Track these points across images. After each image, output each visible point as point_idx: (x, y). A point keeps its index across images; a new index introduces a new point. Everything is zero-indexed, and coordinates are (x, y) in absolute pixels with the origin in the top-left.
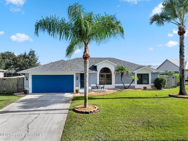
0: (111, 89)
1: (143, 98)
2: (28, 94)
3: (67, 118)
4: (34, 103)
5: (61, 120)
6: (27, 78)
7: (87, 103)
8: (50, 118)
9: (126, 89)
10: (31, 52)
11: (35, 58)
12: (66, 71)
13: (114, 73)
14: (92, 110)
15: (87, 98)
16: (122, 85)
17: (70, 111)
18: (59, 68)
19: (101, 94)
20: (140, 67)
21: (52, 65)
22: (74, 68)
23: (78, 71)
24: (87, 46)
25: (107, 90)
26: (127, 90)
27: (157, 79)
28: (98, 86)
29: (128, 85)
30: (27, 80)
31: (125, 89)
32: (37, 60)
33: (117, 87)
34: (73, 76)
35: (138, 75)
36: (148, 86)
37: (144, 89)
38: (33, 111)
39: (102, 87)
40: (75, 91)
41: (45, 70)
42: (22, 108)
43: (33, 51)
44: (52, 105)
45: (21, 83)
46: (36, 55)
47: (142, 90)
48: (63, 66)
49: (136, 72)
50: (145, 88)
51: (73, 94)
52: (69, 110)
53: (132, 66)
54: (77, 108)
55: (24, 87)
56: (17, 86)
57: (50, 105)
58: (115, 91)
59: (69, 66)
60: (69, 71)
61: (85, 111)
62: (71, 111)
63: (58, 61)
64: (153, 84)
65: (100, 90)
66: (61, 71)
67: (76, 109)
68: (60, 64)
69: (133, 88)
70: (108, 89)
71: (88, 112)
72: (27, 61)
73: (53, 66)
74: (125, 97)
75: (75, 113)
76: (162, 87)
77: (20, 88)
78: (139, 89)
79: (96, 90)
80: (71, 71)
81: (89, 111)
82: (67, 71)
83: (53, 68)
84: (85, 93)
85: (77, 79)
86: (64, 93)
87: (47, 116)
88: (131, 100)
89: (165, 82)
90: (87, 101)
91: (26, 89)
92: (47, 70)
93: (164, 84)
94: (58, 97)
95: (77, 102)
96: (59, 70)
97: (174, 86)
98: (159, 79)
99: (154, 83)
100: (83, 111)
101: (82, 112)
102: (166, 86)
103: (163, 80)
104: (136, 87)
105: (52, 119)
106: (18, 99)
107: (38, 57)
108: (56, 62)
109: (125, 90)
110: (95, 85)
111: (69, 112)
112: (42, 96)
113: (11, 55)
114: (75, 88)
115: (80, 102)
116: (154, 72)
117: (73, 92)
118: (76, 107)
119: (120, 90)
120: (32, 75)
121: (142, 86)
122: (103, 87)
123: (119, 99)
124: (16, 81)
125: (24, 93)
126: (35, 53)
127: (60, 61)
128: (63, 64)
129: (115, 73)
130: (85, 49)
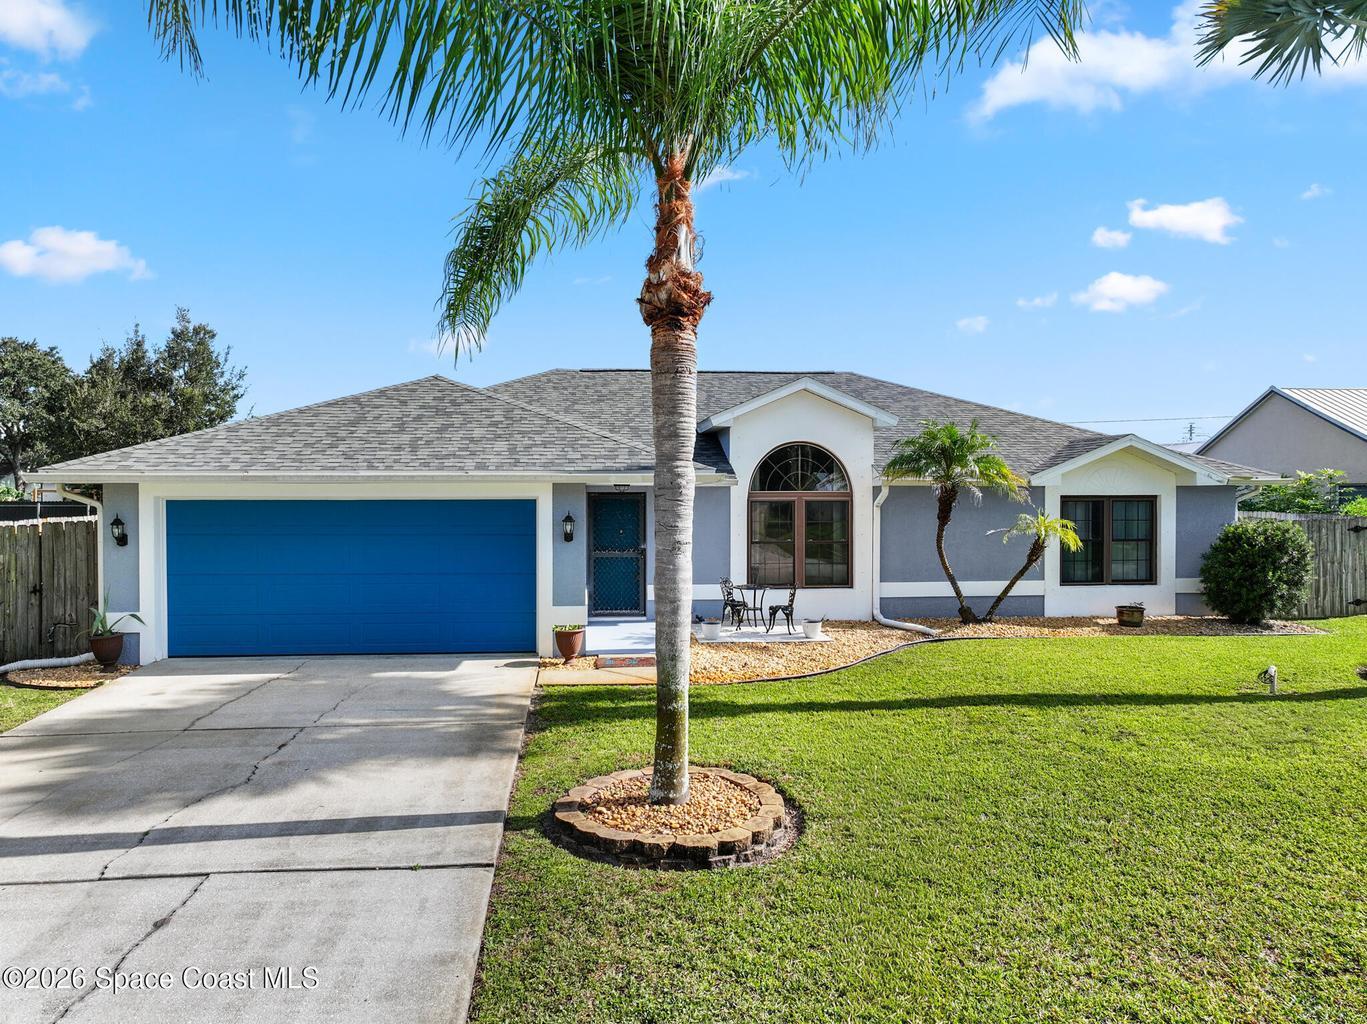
0: (851, 625)
1: (1159, 700)
2: (136, 667)
3: (493, 924)
4: (172, 759)
5: (429, 945)
6: (117, 522)
7: (686, 759)
8: (313, 924)
9: (978, 621)
10: (179, 336)
11: (221, 381)
12: (470, 463)
13: (876, 490)
14: (740, 832)
15: (684, 705)
16: (944, 589)
17: (517, 840)
18: (406, 438)
19: (774, 666)
20: (1081, 444)
21: (348, 414)
22: (538, 439)
23: (572, 461)
24: (681, 197)
25: (819, 634)
26: (984, 630)
27: (1234, 541)
28: (737, 596)
29: (994, 588)
30: (122, 540)
31: (965, 622)
32: (236, 397)
33: (894, 609)
34: (528, 507)
35: (1068, 503)
36: (1157, 601)
37: (1122, 623)
38: (143, 839)
39: (774, 610)
40: (545, 643)
41: (282, 456)
42: (35, 807)
43: (196, 331)
44: (337, 777)
45: (68, 570)
46: (221, 360)
47: (1108, 628)
48: (443, 429)
49: (1058, 482)
50: (1130, 619)
51: (533, 670)
52: (512, 824)
53: (1016, 436)
54: (583, 807)
55: (96, 604)
56: (34, 600)
57: (314, 779)
58: (891, 642)
59: (495, 424)
60: (498, 468)
61: (665, 839)
62: (531, 843)
63: (396, 389)
64: (1193, 585)
65: (761, 629)
66: (426, 465)
67: (583, 822)
68: (413, 409)
69: (1031, 612)
70: (827, 623)
71: (707, 850)
72: (156, 408)
73: (353, 423)
74: (995, 689)
75: (567, 864)
76: (1273, 606)
77: (58, 611)
78: (1077, 622)
79: (725, 632)
80: (517, 463)
81: (712, 841)
82: (481, 466)
83: (356, 445)
84: (666, 658)
85: (569, 537)
86: (452, 659)
87: (277, 893)
88: (1064, 716)
89: (1299, 563)
90: (685, 740)
91: (115, 620)
92: (299, 460)
93: (1296, 583)
94: (402, 690)
95: (577, 743)
96: (405, 456)
97: (1357, 602)
98: (1250, 542)
99: (1205, 573)
100: (646, 837)
101: (637, 854)
102: (1304, 595)
103: (1281, 547)
104: (1051, 610)
105: (328, 941)
106: (29, 716)
107: (241, 376)
108: (382, 393)
109: (968, 630)
110: (714, 592)
111: (503, 850)
112: (249, 690)
113: (35, 368)
114: (550, 617)
115: (604, 739)
116: (1202, 480)
117: (532, 650)
118: (575, 796)
119: (924, 634)
120: (169, 503)
121: (1104, 599)
122: (788, 611)
123: (957, 713)
124: (28, 557)
125: (90, 656)
126: (217, 347)
127: (413, 388)
128: (439, 412)
129: (885, 492)
130: (666, 227)
